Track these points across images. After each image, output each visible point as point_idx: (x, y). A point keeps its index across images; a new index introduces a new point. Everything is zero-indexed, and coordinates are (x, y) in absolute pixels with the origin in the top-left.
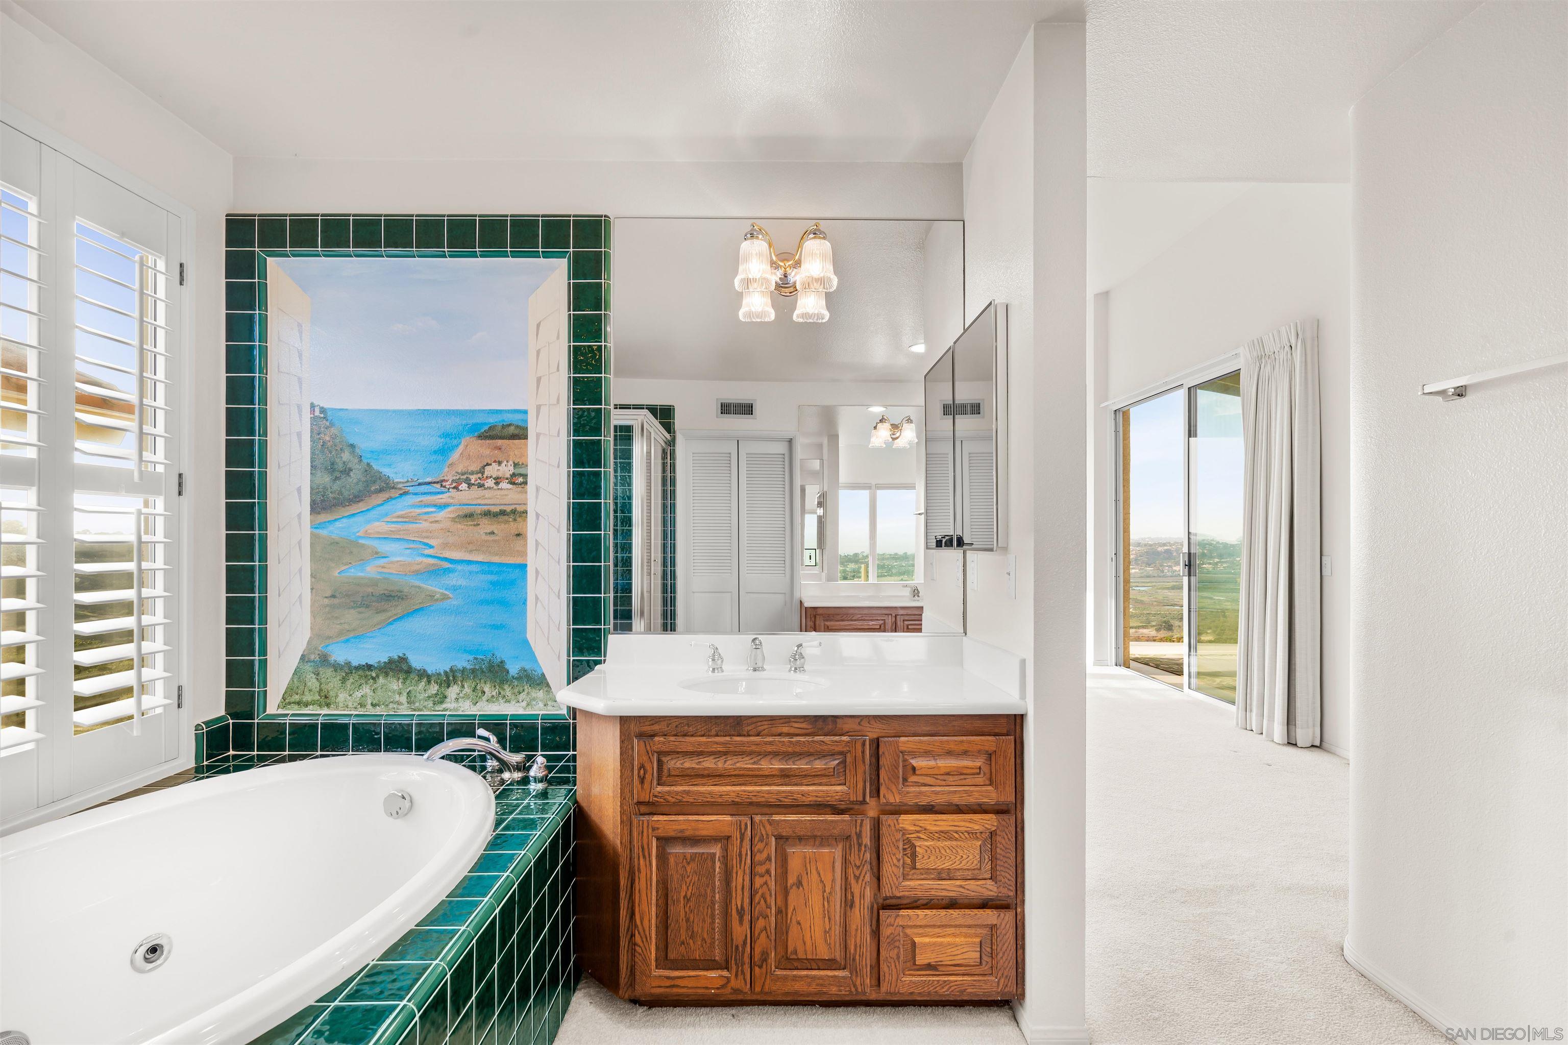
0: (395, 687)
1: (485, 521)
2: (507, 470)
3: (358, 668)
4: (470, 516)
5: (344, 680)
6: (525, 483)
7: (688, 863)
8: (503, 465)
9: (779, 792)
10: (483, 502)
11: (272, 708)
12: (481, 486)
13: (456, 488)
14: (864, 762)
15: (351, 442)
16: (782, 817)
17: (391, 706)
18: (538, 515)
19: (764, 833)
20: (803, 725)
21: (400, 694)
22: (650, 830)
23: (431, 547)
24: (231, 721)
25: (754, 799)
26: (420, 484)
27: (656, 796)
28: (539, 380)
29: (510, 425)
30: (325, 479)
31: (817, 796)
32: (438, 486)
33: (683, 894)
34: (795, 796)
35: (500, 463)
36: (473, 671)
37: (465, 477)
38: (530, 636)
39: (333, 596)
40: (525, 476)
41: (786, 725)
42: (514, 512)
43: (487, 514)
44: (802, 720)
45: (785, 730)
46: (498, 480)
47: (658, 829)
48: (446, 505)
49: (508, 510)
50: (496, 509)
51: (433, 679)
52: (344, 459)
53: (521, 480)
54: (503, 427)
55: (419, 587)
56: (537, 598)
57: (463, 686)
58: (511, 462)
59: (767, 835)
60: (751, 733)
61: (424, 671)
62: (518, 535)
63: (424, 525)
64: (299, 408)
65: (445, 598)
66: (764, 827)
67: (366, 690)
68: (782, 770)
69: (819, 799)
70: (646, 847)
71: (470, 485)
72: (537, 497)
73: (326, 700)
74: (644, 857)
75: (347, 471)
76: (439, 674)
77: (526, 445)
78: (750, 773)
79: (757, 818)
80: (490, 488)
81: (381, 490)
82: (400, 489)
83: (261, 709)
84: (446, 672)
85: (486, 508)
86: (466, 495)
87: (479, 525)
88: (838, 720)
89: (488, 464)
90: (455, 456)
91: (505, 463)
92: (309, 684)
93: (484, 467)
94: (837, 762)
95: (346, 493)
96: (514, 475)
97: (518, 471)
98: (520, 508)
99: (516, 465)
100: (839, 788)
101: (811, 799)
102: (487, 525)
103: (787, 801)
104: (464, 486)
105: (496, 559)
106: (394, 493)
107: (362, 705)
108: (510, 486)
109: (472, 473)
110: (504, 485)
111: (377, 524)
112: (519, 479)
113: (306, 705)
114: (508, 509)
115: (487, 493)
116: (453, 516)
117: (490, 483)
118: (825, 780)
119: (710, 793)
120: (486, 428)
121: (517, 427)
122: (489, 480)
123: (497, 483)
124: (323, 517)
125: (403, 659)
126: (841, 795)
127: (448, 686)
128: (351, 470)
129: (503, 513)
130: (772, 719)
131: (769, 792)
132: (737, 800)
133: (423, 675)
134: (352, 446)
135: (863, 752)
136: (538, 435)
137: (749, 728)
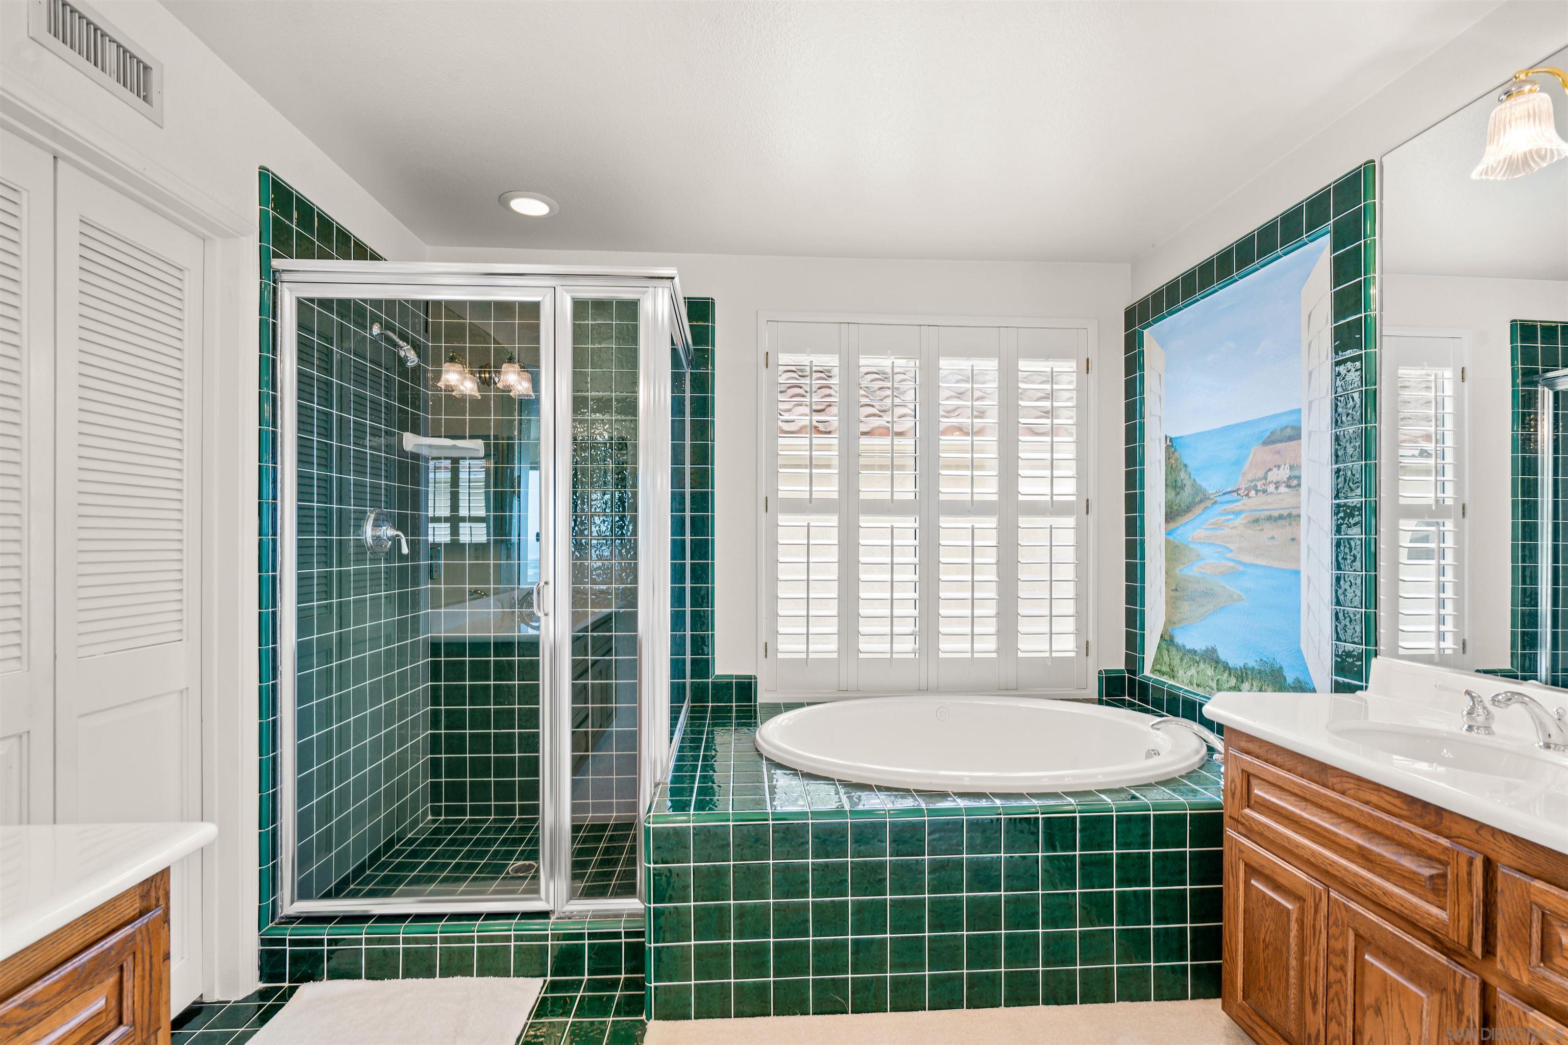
0: (1210, 674)
1: (1267, 525)
2: (1283, 474)
3: (1189, 651)
4: (1256, 521)
5: (1182, 659)
6: (1299, 485)
7: (1267, 905)
8: (1281, 469)
9: (1356, 875)
10: (1265, 507)
11: (1147, 672)
12: (1265, 491)
13: (1247, 495)
14: (1470, 890)
15: (1186, 462)
16: (1360, 909)
17: (1207, 689)
18: (1309, 519)
19: (1339, 917)
20: (1397, 802)
21: (1212, 680)
22: (1237, 850)
23: (1231, 551)
24: (1127, 675)
25: (1329, 868)
26: (1224, 494)
27: (1243, 817)
28: (1310, 374)
29: (1286, 427)
30: (1172, 494)
31: (1402, 905)
32: (1235, 494)
33: (1262, 937)
34: (1376, 890)
35: (1279, 467)
36: (1260, 672)
37: (1253, 484)
38: (1303, 647)
39: (1176, 590)
40: (1299, 478)
41: (1376, 793)
42: (1290, 515)
43: (1269, 518)
44: (1395, 794)
45: (1374, 798)
46: (1277, 485)
47: (1243, 852)
48: (1238, 513)
49: (1285, 515)
50: (1276, 514)
51: (1233, 672)
52: (1182, 477)
53: (1295, 482)
54: (1282, 430)
55: (1224, 588)
56: (1309, 606)
57: (1252, 685)
58: (1287, 466)
59: (1343, 922)
60: (1336, 787)
61: (1227, 664)
62: (1293, 539)
63: (1226, 531)
64: (1160, 439)
65: (1240, 599)
66: (1340, 909)
67: (1193, 671)
68: (1360, 847)
69: (1406, 911)
70: (1234, 865)
71: (1257, 491)
72: (1309, 500)
73: (1173, 675)
74: (1233, 875)
75: (1183, 487)
76: (1236, 669)
77: (1300, 445)
78: (1326, 834)
79: (1333, 894)
80: (1271, 493)
81: (1201, 501)
82: (1212, 499)
83: (1141, 672)
84: (1240, 667)
85: (1268, 513)
86: (1255, 501)
87: (1263, 530)
88: (1444, 813)
89: (1270, 470)
90: (1246, 466)
91: (1283, 466)
92: (1165, 658)
93: (1266, 473)
94: (1434, 872)
95: (1182, 505)
96: (1290, 478)
97: (1296, 473)
98: (1294, 512)
99: (1292, 467)
100: (1434, 910)
101: (1394, 904)
102: (1270, 530)
103: (1365, 890)
104: (1253, 493)
105: (1276, 564)
106: (1208, 503)
107: (1192, 684)
108: (1287, 490)
109: (1258, 480)
110: (1283, 489)
111: (1198, 531)
112: (1294, 483)
113: (1163, 674)
114: (1285, 513)
115: (1270, 499)
116: (1245, 521)
117: (1271, 488)
118: (1417, 890)
119: (1288, 838)
120: (1268, 434)
121: (1293, 427)
122: (1271, 486)
123: (1277, 488)
124: (1172, 525)
125: (1214, 651)
126: (1436, 923)
127: (1242, 682)
128: (1185, 485)
129: (1281, 517)
130: (1360, 781)
131: (1346, 869)
132: (1312, 859)
133: (1226, 667)
134: (1186, 466)
135: (1470, 874)
136: (1310, 433)
137: (1335, 780)
